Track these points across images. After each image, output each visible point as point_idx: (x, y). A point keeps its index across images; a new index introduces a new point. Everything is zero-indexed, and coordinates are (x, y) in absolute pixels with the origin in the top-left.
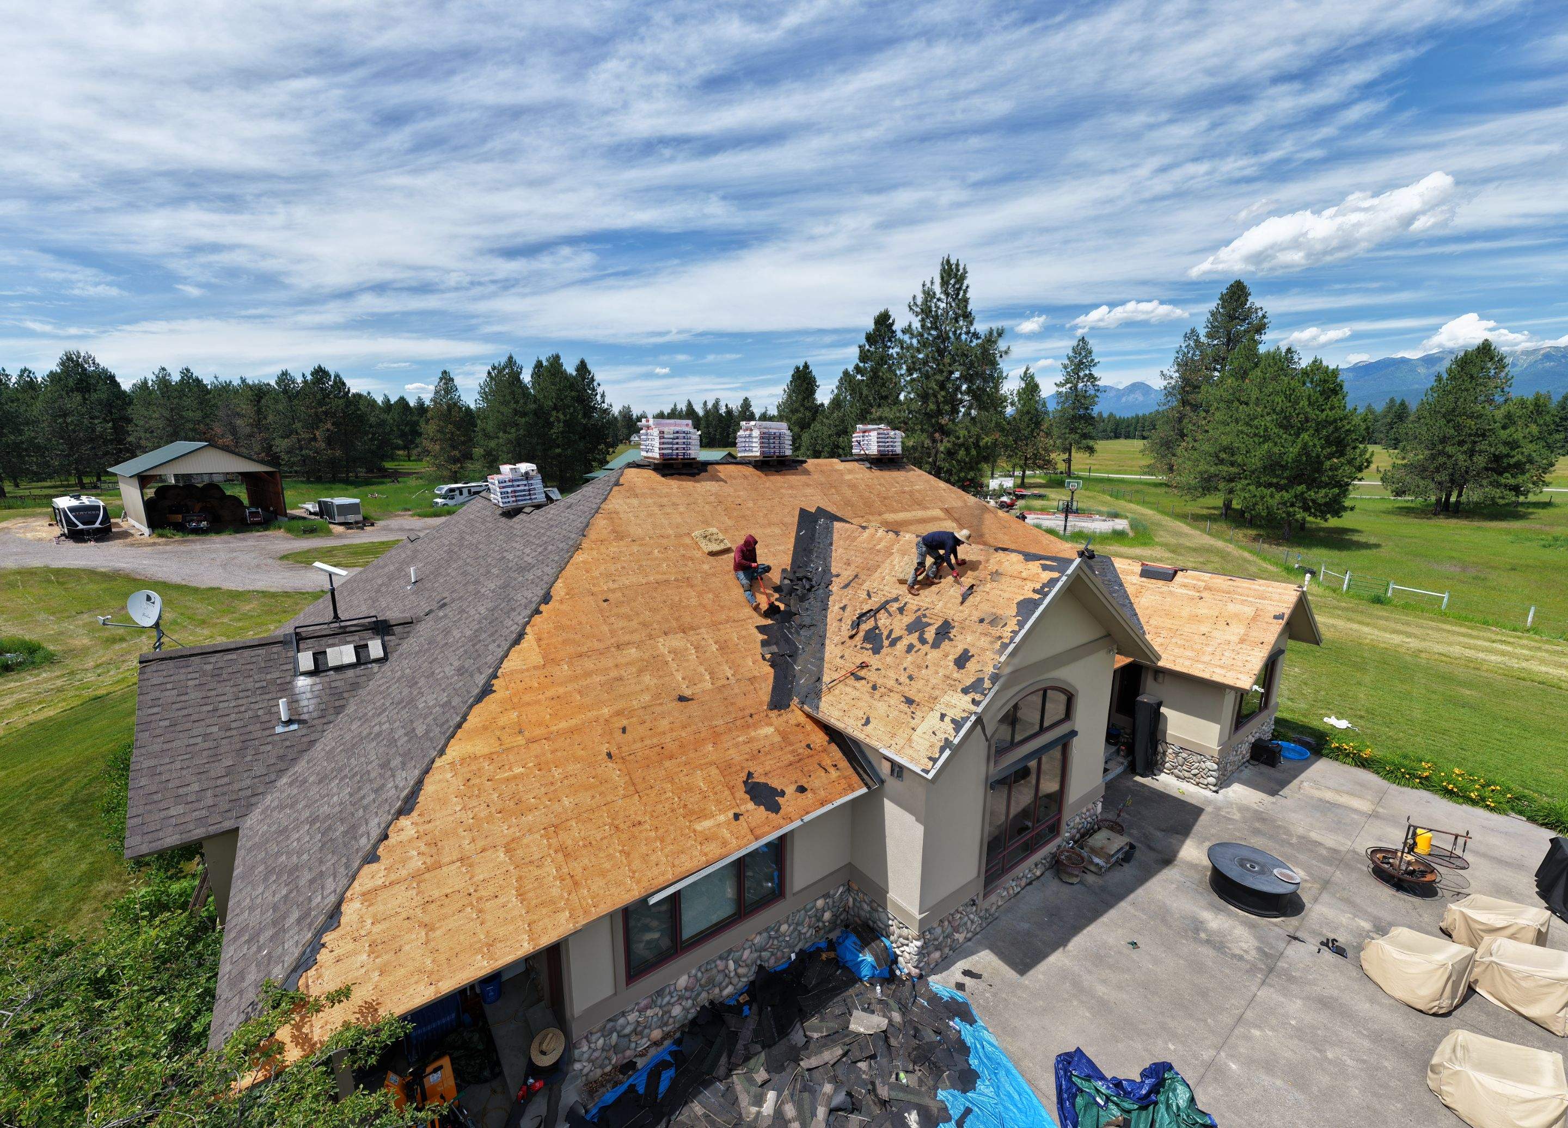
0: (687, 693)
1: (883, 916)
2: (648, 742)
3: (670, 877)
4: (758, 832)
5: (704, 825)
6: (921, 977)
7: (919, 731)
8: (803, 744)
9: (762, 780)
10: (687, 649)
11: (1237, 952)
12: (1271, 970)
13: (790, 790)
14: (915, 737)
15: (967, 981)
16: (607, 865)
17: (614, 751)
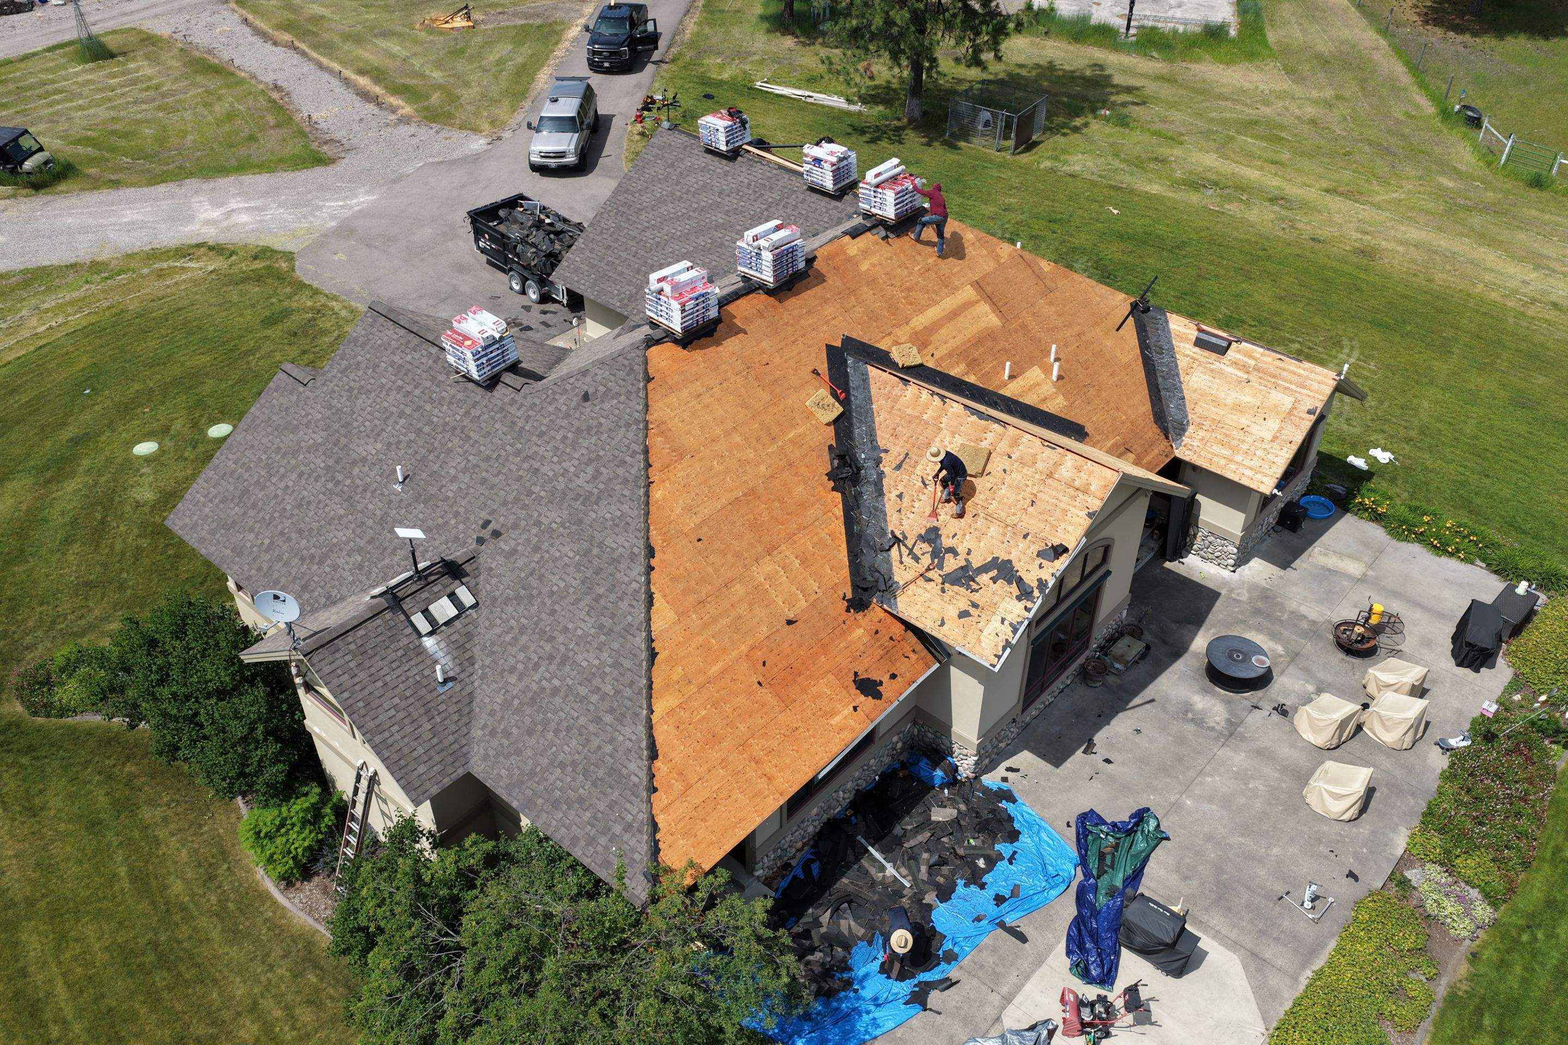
0: (791, 616)
1: (946, 741)
2: (780, 666)
3: (827, 760)
4: (872, 717)
5: (837, 720)
6: (976, 778)
7: (985, 632)
8: (887, 638)
9: (865, 676)
10: (777, 572)
11: (1212, 724)
12: (1231, 734)
13: (885, 679)
14: (982, 638)
15: (1010, 775)
16: (788, 761)
17: (761, 679)
